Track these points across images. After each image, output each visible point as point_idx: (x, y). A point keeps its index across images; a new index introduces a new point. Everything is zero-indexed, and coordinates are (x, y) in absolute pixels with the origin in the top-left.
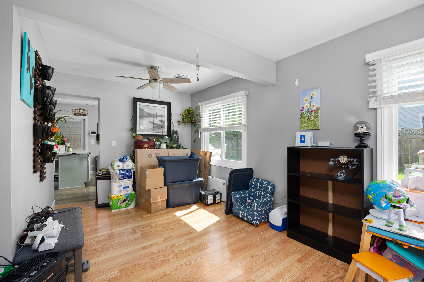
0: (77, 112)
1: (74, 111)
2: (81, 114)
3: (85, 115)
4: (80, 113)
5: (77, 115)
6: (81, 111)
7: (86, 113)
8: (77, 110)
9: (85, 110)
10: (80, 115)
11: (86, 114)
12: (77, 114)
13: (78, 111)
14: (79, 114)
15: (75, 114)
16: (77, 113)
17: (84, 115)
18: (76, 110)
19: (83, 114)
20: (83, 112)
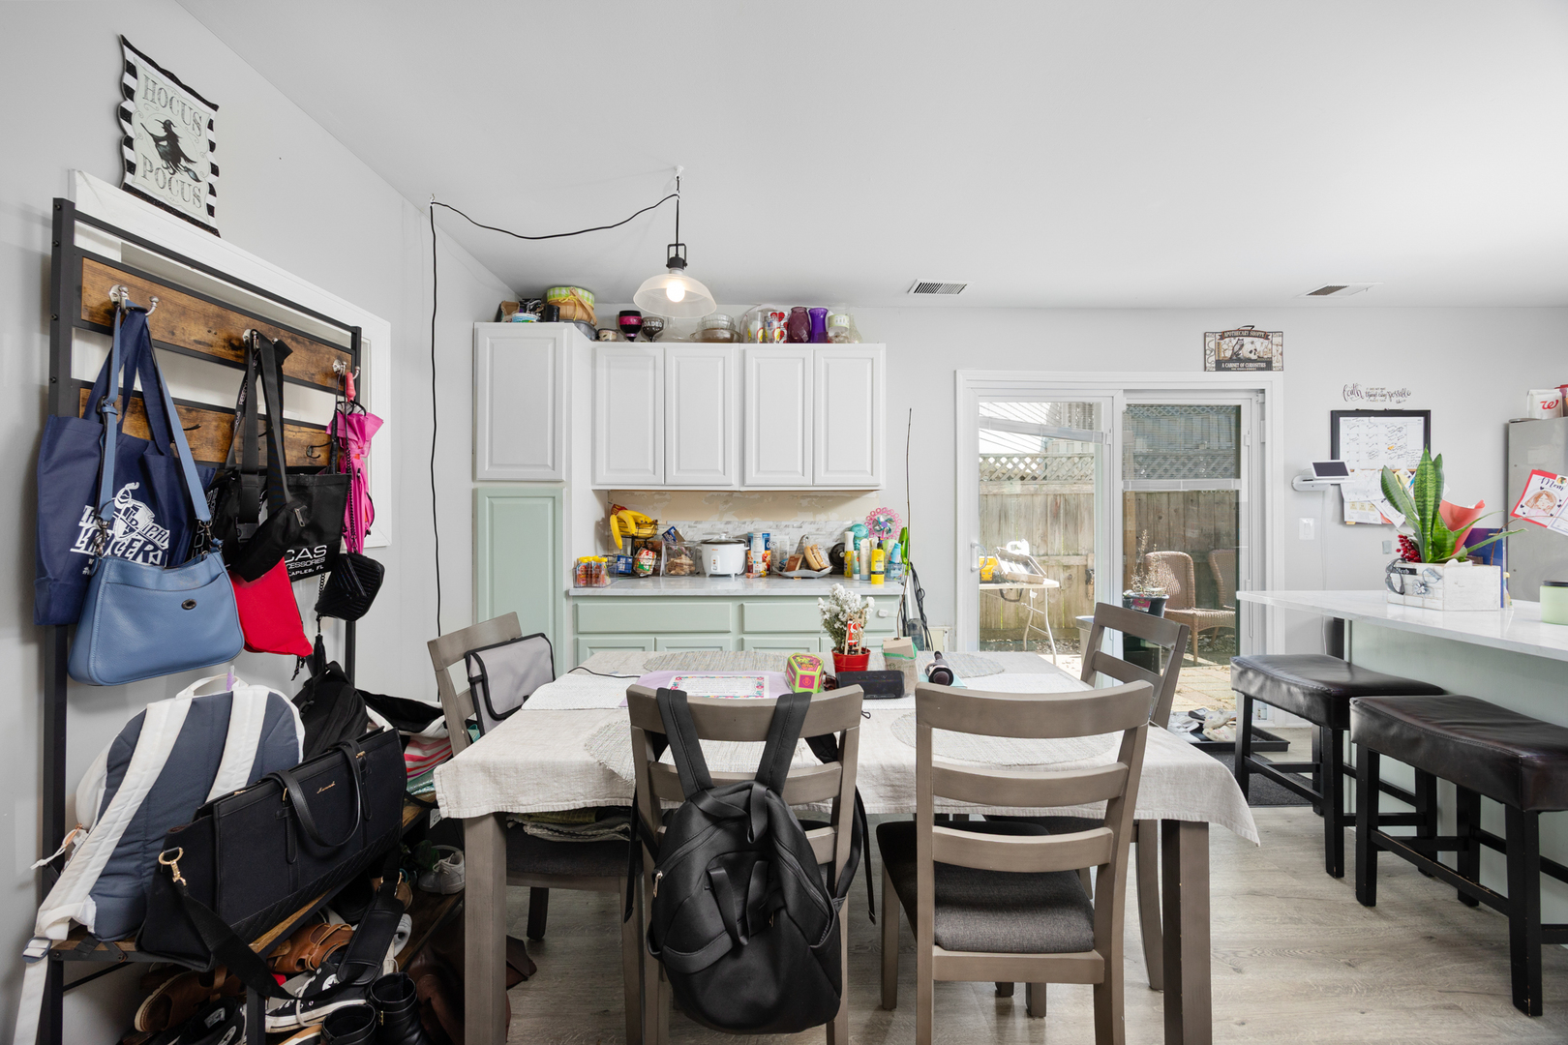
0: (1228, 347)
1: (1212, 345)
2: (1250, 360)
3: (1268, 365)
4: (1245, 353)
5: (1229, 369)
6: (1247, 340)
7: (1274, 351)
8: (1227, 340)
9: (1266, 336)
10: (1245, 369)
11: (1274, 360)
12: (1231, 360)
13: (1234, 341)
14: (1238, 361)
15: (1220, 365)
16: (1228, 354)
17: (1263, 365)
18: (1222, 337)
19: (1260, 360)
20: (1260, 345)
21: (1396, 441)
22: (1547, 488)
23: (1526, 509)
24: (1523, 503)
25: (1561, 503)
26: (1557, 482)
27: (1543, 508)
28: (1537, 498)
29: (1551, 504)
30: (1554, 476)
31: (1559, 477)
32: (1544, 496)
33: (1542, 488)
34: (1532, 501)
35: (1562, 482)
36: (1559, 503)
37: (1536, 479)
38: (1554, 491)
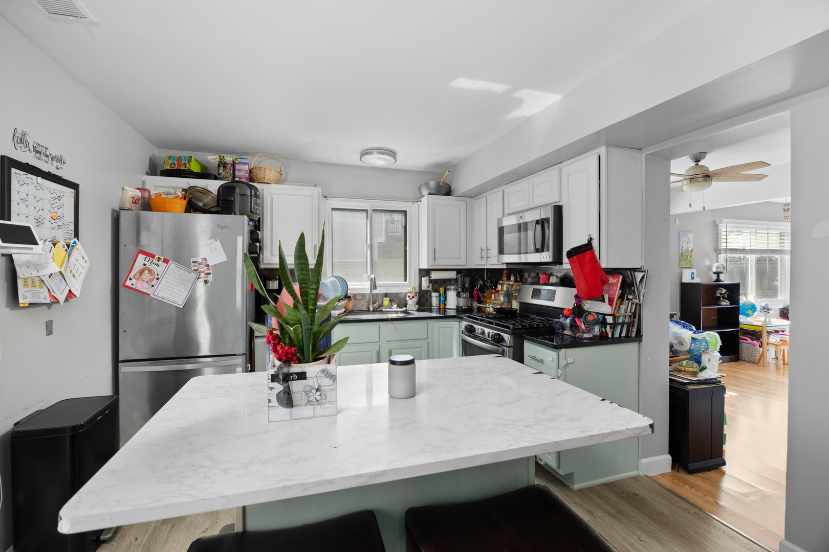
21: (56, 209)
22: (148, 264)
23: (134, 281)
24: (131, 276)
25: (159, 277)
26: (155, 261)
27: (146, 280)
28: (141, 272)
29: (152, 278)
30: (153, 256)
31: (156, 257)
32: (146, 271)
33: (144, 265)
34: (138, 275)
35: (159, 261)
36: (156, 277)
37: (141, 257)
38: (153, 267)
